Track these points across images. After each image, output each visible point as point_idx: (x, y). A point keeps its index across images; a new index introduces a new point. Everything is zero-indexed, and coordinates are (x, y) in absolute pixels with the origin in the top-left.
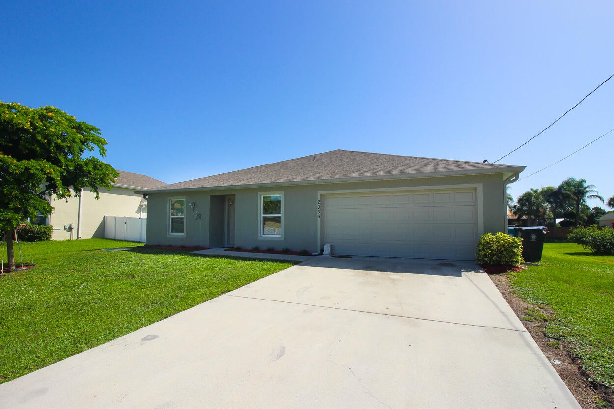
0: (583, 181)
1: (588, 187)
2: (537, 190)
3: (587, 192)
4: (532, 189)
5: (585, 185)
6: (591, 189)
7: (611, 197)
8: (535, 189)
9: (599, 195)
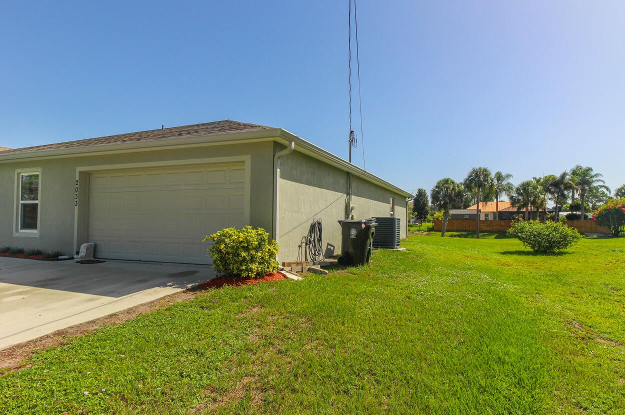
0: (590, 169)
1: (596, 175)
2: (540, 178)
3: (593, 181)
4: (534, 178)
5: (593, 173)
6: (598, 178)
7: (619, 186)
8: (538, 178)
9: (605, 185)
